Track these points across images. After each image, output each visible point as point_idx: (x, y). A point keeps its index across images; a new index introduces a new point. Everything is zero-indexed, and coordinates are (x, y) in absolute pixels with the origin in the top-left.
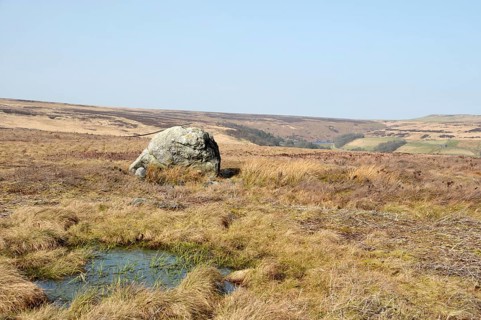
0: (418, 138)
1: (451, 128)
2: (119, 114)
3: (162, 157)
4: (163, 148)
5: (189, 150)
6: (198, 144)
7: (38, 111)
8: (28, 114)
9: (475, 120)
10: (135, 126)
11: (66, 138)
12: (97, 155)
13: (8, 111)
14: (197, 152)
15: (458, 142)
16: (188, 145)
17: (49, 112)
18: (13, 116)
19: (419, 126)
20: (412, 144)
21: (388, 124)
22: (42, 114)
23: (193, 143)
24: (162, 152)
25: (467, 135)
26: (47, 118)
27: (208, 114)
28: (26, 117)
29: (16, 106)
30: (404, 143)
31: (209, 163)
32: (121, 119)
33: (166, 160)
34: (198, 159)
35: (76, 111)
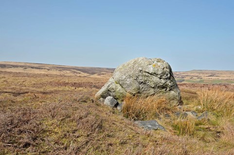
0: (189, 79)
1: (201, 75)
2: (74, 69)
3: (129, 86)
4: (130, 77)
5: (156, 79)
6: (164, 73)
7: (44, 67)
8: (40, 69)
9: (210, 72)
10: (80, 73)
11: (51, 76)
12: (66, 84)
13: (32, 68)
14: (163, 81)
15: (204, 80)
16: (155, 74)
17: (47, 68)
18: (34, 69)
19: (189, 74)
20: (187, 81)
21: (177, 73)
22: (45, 69)
23: (160, 72)
24: (128, 81)
25: (207, 77)
26: (47, 70)
27: (107, 69)
28: (39, 70)
29: (36, 66)
30: (184, 80)
31: (172, 92)
32: (74, 70)
33: (132, 89)
34: (163, 87)
35: (57, 67)
